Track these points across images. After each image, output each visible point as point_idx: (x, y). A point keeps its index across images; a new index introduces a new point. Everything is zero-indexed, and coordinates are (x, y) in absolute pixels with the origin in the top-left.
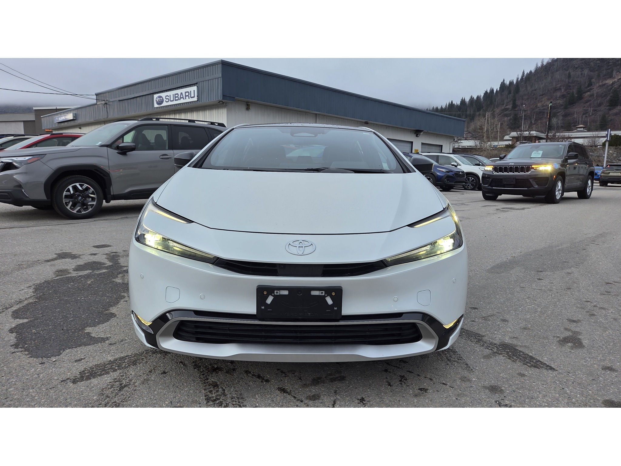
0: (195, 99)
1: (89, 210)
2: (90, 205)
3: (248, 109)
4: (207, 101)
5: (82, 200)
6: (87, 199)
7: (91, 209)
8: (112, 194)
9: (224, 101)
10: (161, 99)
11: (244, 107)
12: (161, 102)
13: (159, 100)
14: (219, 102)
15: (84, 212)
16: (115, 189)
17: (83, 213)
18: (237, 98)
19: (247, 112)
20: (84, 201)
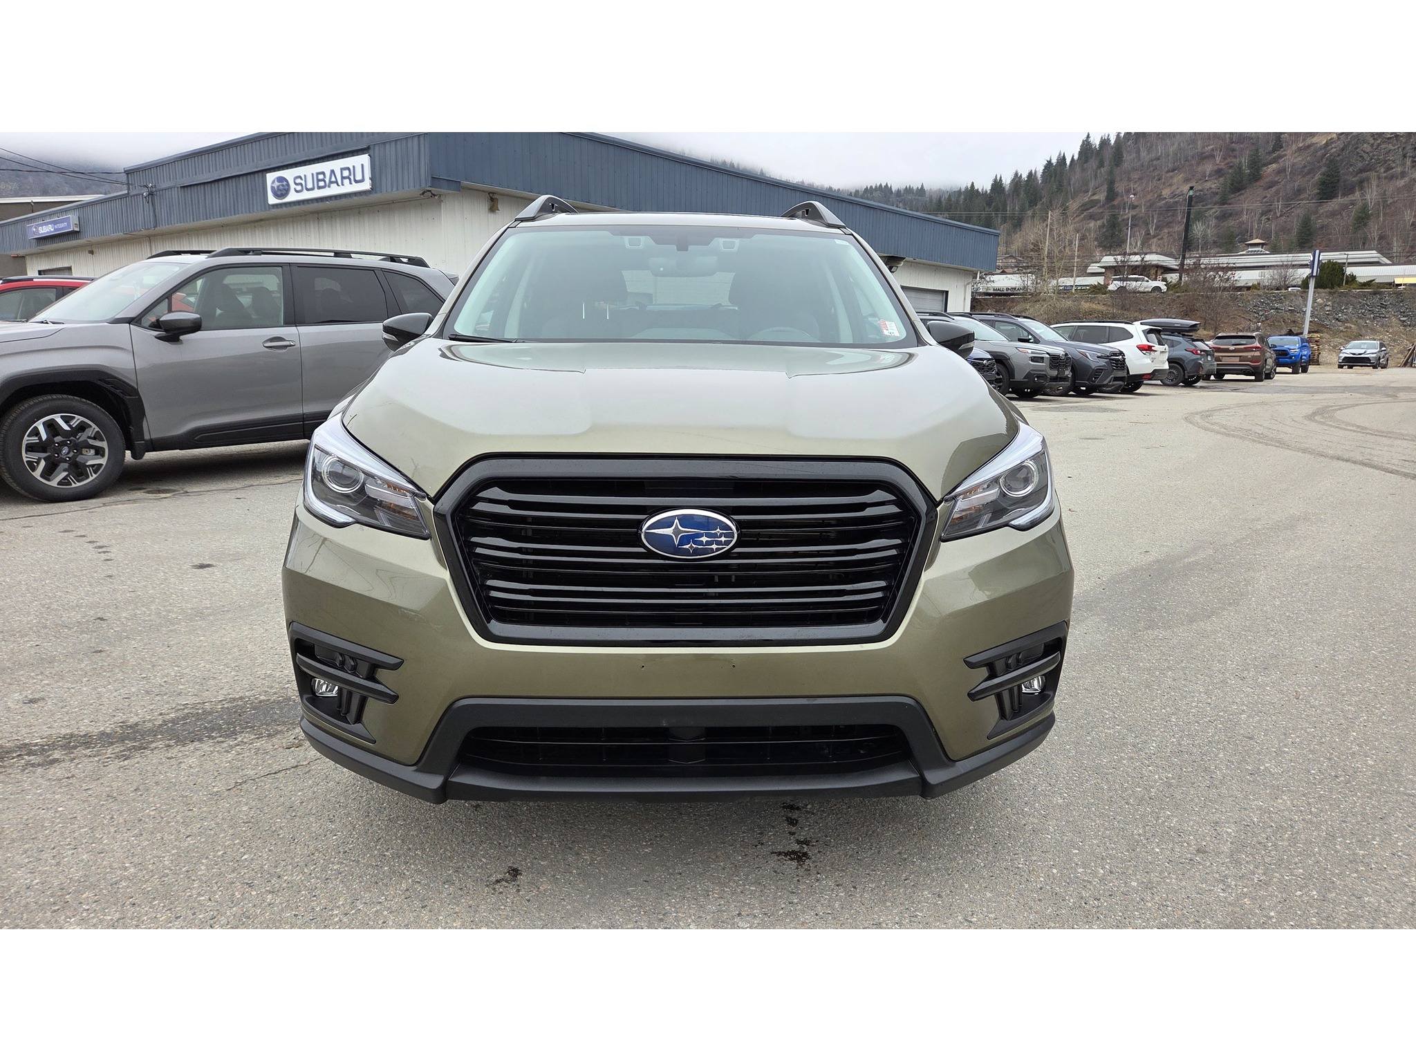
0: (366, 185)
1: (91, 479)
2: (93, 466)
3: (493, 209)
4: (394, 189)
5: (71, 455)
6: (84, 451)
7: (95, 476)
8: (147, 437)
9: (434, 190)
10: (283, 185)
11: (484, 207)
12: (284, 192)
13: (278, 187)
14: (423, 194)
15: (79, 484)
16: (153, 427)
17: (74, 485)
18: (465, 183)
19: (492, 216)
20: (75, 456)
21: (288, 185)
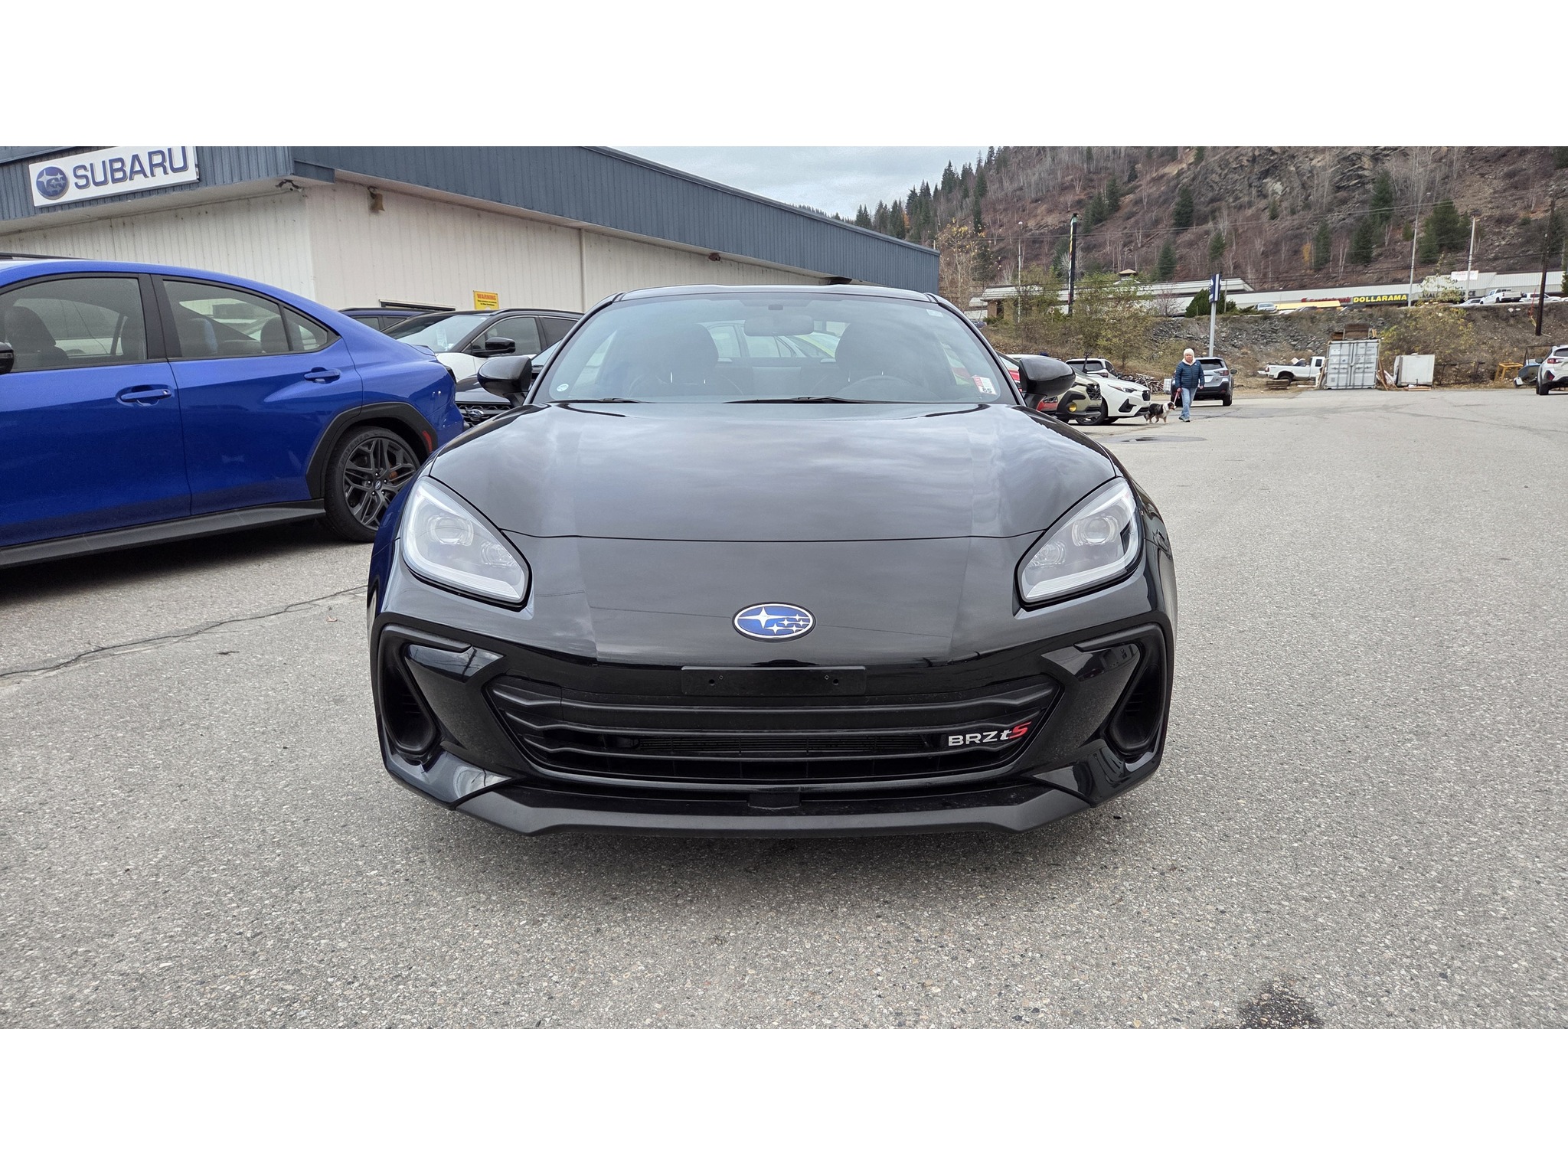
0: (191, 175)
3: (376, 206)
4: (236, 180)
9: (298, 180)
10: (56, 179)
11: (362, 205)
12: (58, 189)
13: (49, 181)
14: (281, 185)
18: (340, 172)
19: (374, 218)
21: (65, 178)
